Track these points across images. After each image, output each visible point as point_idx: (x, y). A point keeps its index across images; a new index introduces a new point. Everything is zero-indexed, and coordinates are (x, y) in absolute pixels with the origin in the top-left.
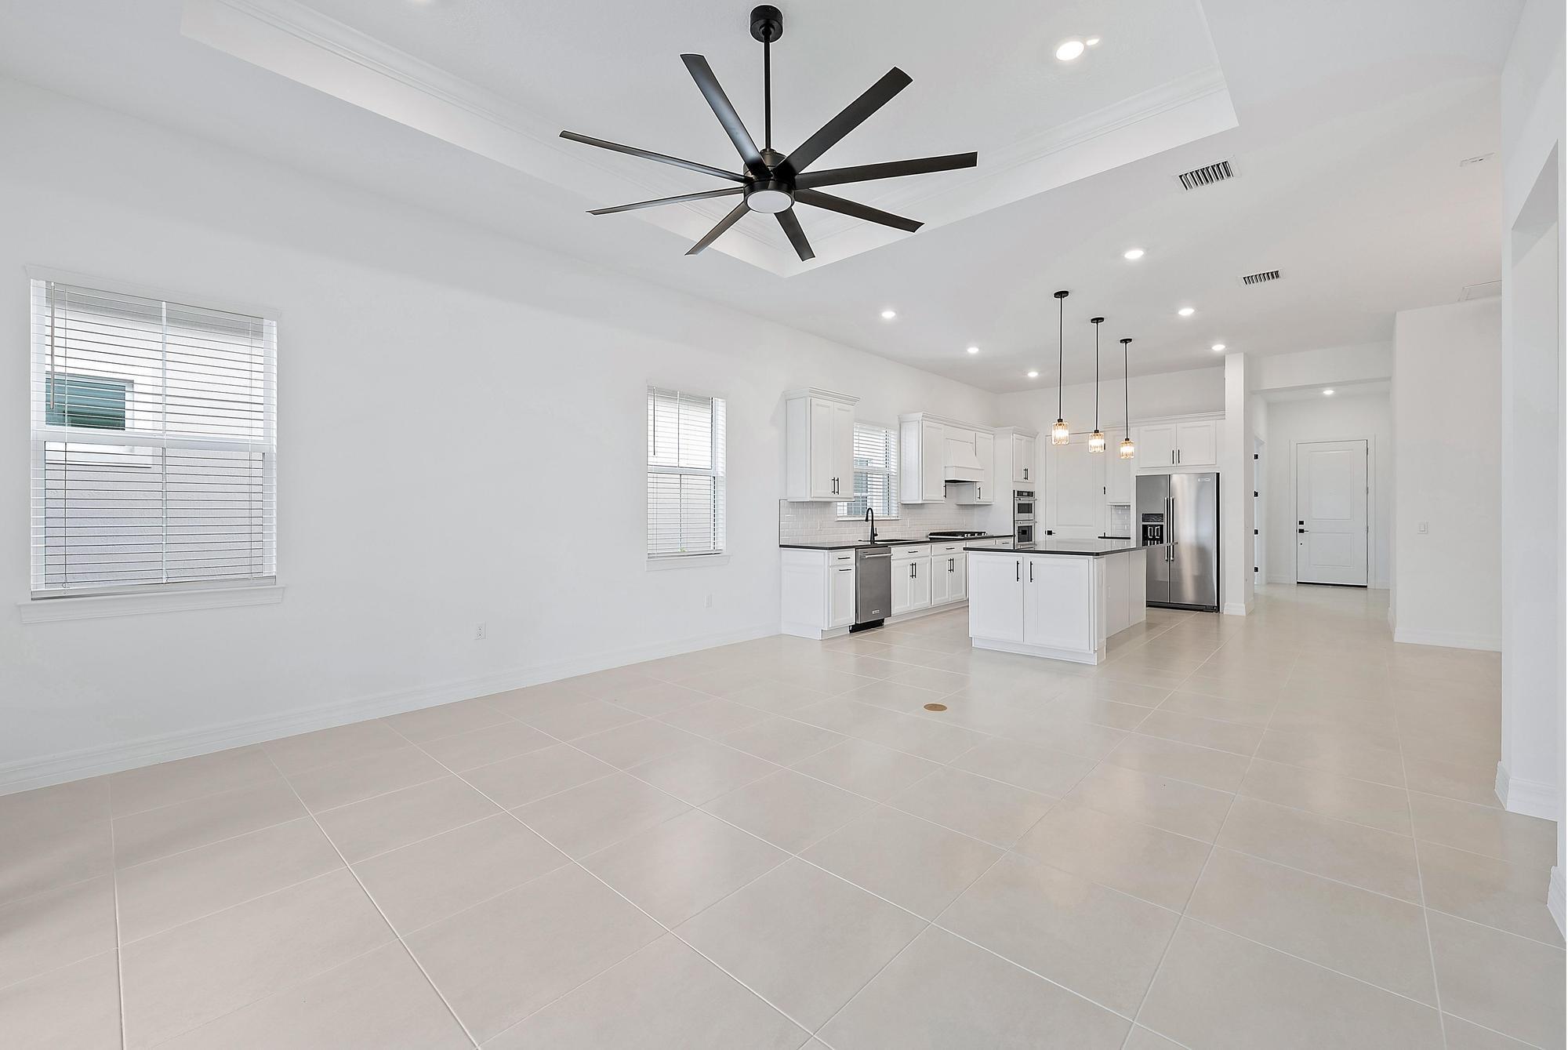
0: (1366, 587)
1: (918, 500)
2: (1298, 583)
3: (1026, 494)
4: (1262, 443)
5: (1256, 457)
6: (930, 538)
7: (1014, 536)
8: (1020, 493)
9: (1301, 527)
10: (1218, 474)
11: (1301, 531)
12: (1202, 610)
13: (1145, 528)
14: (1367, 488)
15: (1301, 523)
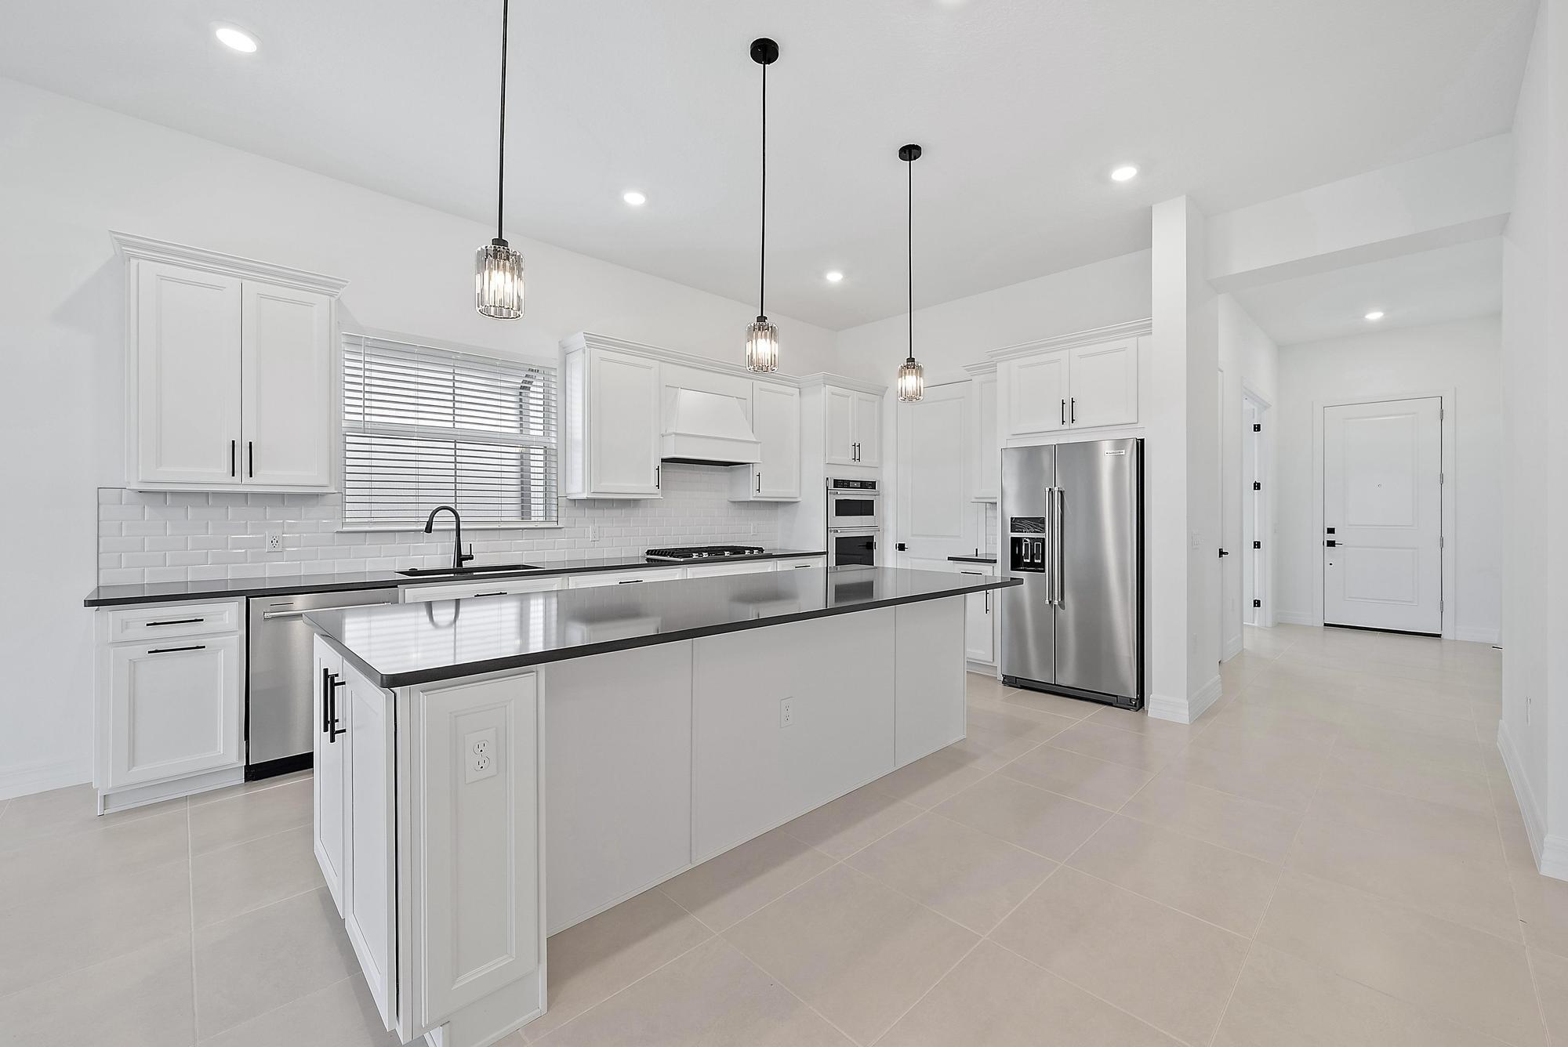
0: (1439, 636)
1: (584, 492)
2: (1325, 625)
3: (851, 484)
4: (1265, 406)
5: (1257, 428)
6: (648, 560)
7: (827, 553)
8: (838, 483)
9: (1331, 537)
10: (1141, 445)
11: (1331, 544)
12: (1111, 704)
13: (1016, 542)
14: (1442, 476)
15: (1331, 531)
